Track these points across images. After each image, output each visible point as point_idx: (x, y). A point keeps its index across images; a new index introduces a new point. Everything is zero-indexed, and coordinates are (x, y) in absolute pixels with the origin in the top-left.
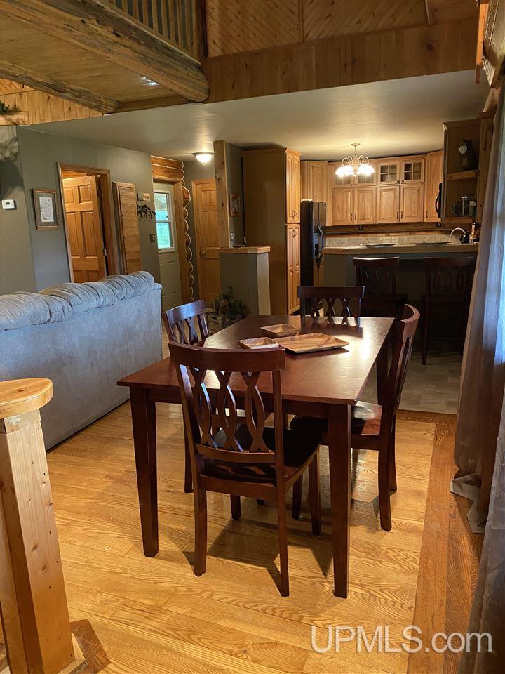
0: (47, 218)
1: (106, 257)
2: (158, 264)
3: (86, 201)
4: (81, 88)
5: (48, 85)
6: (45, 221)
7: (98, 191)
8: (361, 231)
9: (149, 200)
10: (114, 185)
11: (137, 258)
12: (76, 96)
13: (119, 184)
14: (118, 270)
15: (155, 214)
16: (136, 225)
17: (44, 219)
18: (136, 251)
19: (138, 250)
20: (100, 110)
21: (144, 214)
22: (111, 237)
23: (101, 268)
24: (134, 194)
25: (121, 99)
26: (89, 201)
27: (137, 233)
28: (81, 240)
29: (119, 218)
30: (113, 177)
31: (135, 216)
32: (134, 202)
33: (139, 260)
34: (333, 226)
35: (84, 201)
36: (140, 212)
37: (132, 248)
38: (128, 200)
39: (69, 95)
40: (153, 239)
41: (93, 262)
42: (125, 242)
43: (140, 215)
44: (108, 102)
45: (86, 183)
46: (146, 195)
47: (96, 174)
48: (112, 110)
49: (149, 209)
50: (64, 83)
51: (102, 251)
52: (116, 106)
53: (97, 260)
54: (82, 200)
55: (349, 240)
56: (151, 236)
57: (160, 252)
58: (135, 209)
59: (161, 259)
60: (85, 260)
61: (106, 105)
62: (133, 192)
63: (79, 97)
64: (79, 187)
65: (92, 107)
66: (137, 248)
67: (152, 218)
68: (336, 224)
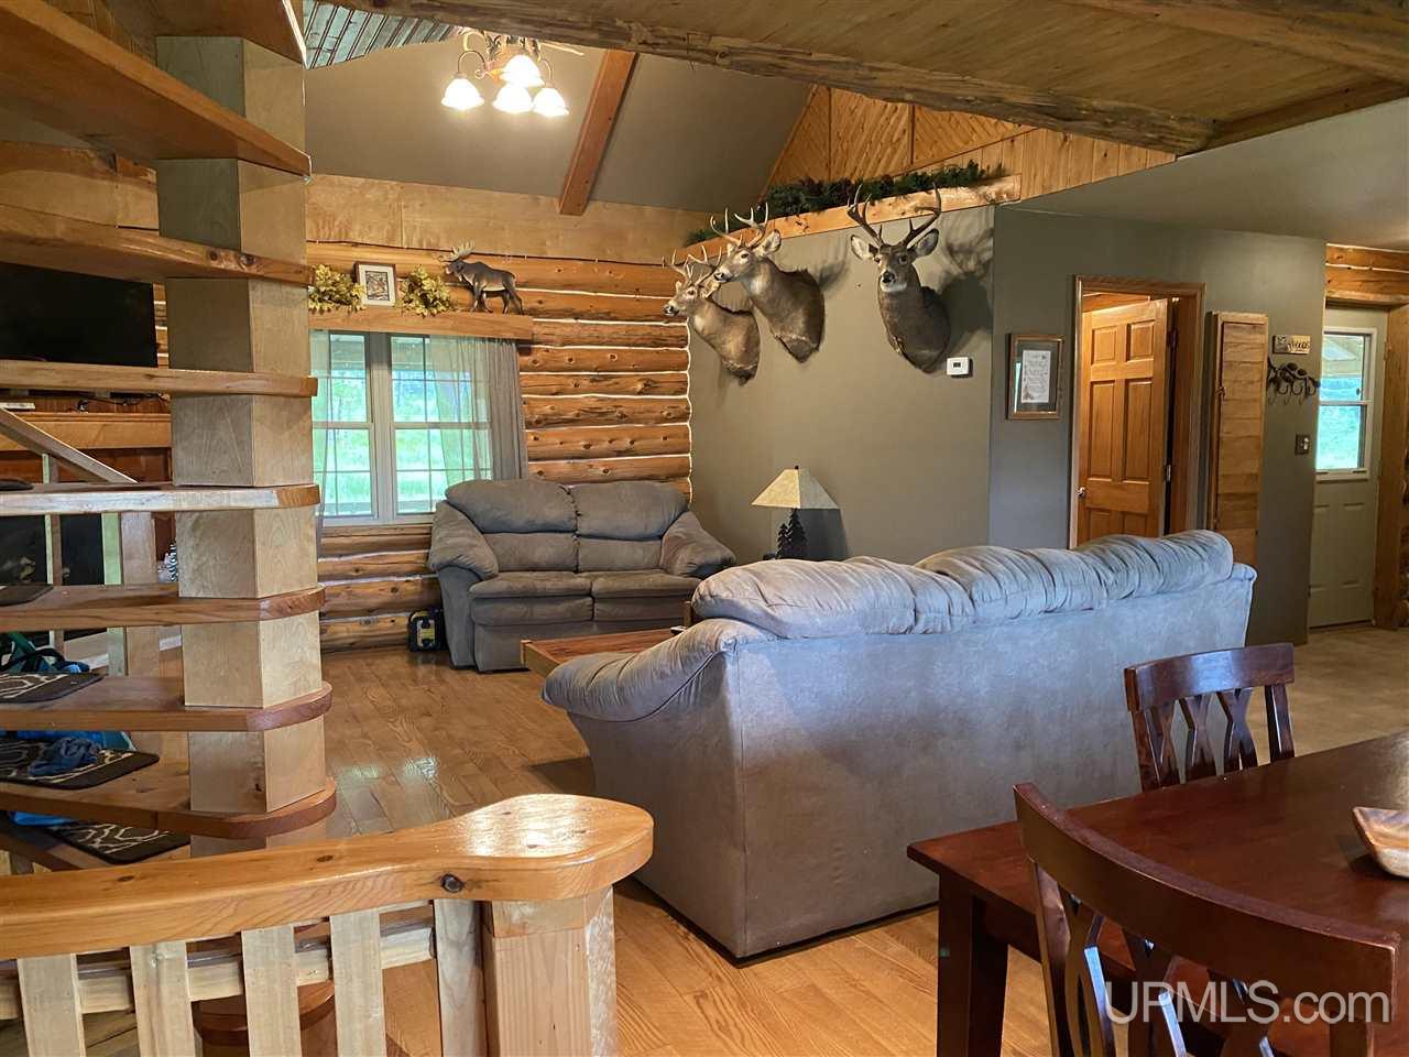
0: (1035, 395)
1: (1168, 484)
2: (1311, 507)
3: (1141, 357)
4: (1116, 103)
5: (1039, 109)
6: (1029, 401)
7: (1169, 335)
9: (1307, 351)
10: (1211, 319)
11: (1250, 490)
12: (1106, 124)
13: (1225, 315)
14: (1192, 515)
15: (1317, 384)
16: (1256, 411)
17: (1027, 396)
18: (1250, 475)
19: (1254, 471)
20: (1169, 149)
21: (1284, 385)
22: (1186, 439)
23: (1153, 509)
24: (1263, 339)
25: (1223, 115)
26: (1148, 356)
27: (1257, 430)
28: (1119, 442)
29: (1212, 396)
30: (1208, 302)
31: (1260, 392)
32: (1259, 357)
33: (1253, 495)
35: (1134, 357)
36: (1273, 382)
37: (1239, 464)
38: (1244, 354)
39: (1089, 125)
40: (1303, 444)
41: (1138, 494)
42: (1222, 452)
43: (1272, 387)
44: (1188, 127)
45: (1145, 318)
46: (1298, 339)
47: (1170, 297)
48: (1198, 143)
49: (1302, 372)
50: (1078, 99)
51: (1160, 468)
52: (1211, 132)
53: (1147, 489)
54: (1132, 354)
56: (1299, 439)
57: (1318, 478)
58: (1259, 374)
59: (1320, 496)
60: (1121, 488)
61: (1182, 133)
62: (1263, 333)
63: (1113, 125)
64: (1129, 326)
65: (1147, 144)
66: (1252, 466)
67: (1307, 394)
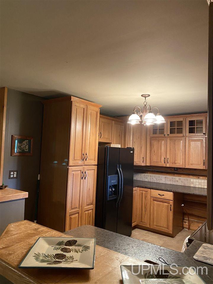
8: (176, 172)
34: (150, 166)
55: (165, 178)
68: (153, 164)
